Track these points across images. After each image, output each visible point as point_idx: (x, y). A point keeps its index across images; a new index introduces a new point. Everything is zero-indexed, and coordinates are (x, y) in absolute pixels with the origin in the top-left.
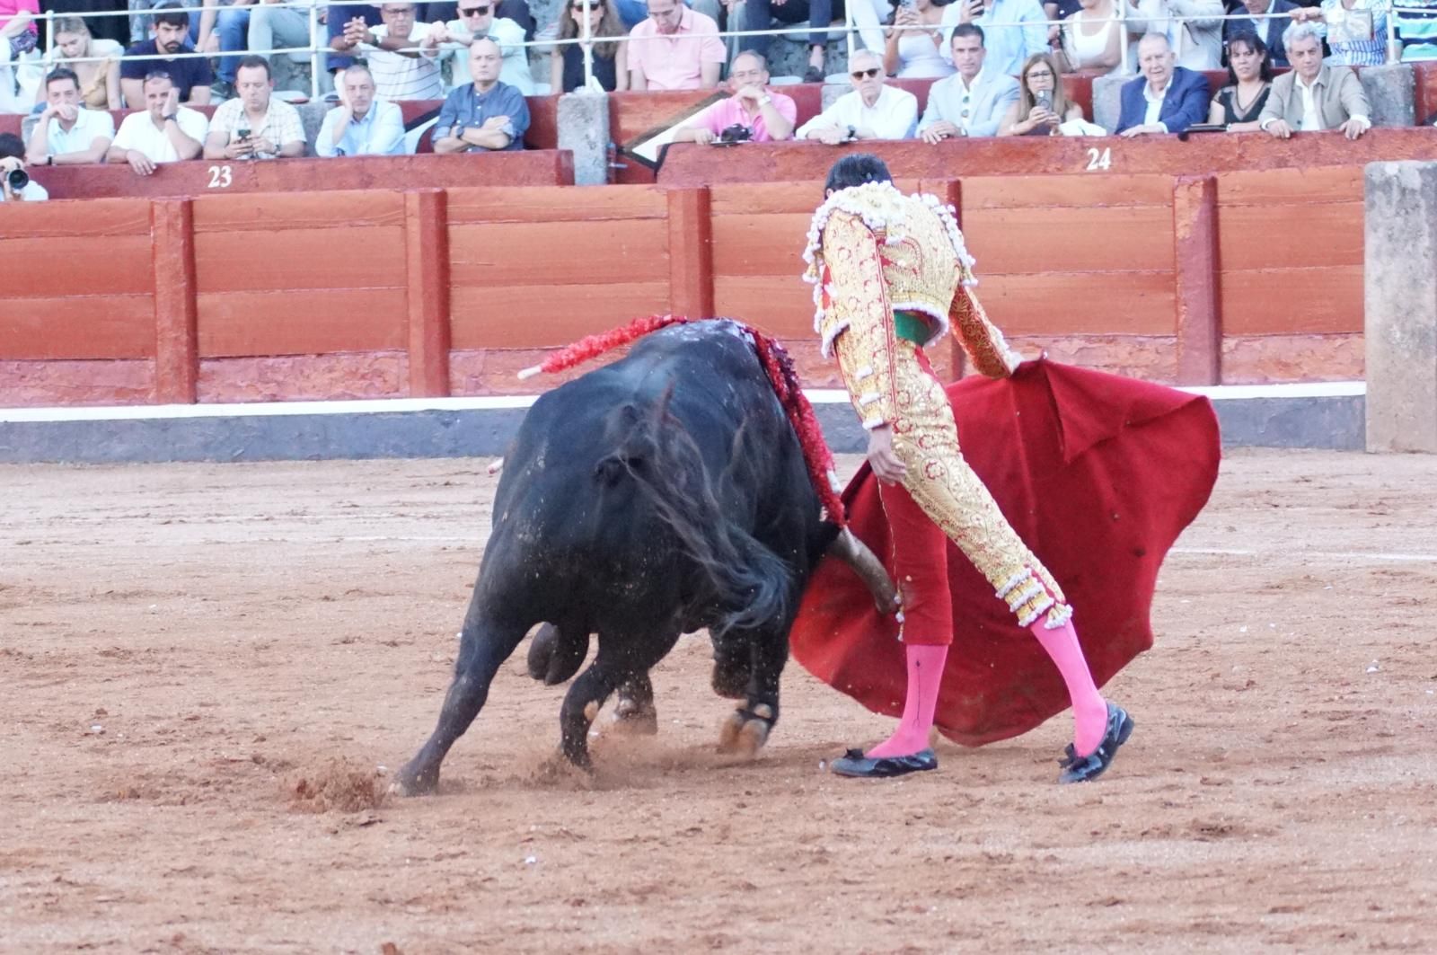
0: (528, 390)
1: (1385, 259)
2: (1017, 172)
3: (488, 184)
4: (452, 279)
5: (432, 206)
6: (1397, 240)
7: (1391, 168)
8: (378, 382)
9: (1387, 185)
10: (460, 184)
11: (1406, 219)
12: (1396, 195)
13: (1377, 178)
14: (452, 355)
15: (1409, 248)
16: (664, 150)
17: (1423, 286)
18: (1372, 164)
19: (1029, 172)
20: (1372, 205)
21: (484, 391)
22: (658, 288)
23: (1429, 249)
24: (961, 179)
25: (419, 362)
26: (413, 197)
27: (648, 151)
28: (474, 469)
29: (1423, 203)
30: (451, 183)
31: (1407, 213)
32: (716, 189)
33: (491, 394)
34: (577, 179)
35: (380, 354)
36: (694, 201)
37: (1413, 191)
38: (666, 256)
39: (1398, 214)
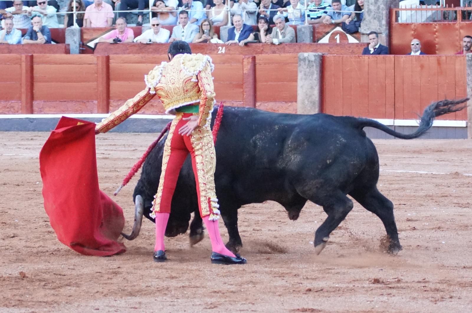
0: (55, 113)
1: (303, 81)
3: (45, 53)
4: (34, 80)
5: (29, 59)
6: (307, 75)
7: (306, 55)
8: (12, 110)
9: (304, 59)
10: (37, 53)
11: (310, 70)
12: (307, 62)
13: (301, 57)
14: (34, 102)
15: (311, 77)
16: (96, 45)
17: (314, 88)
18: (300, 53)
20: (300, 65)
21: (43, 113)
22: (94, 84)
23: (316, 78)
25: (24, 104)
26: (23, 56)
27: (91, 44)
28: (39, 135)
29: (315, 65)
30: (34, 52)
31: (310, 67)
32: (111, 56)
33: (45, 114)
34: (71, 52)
35: (13, 101)
36: (105, 59)
37: (312, 61)
38: (96, 75)
39: (307, 68)
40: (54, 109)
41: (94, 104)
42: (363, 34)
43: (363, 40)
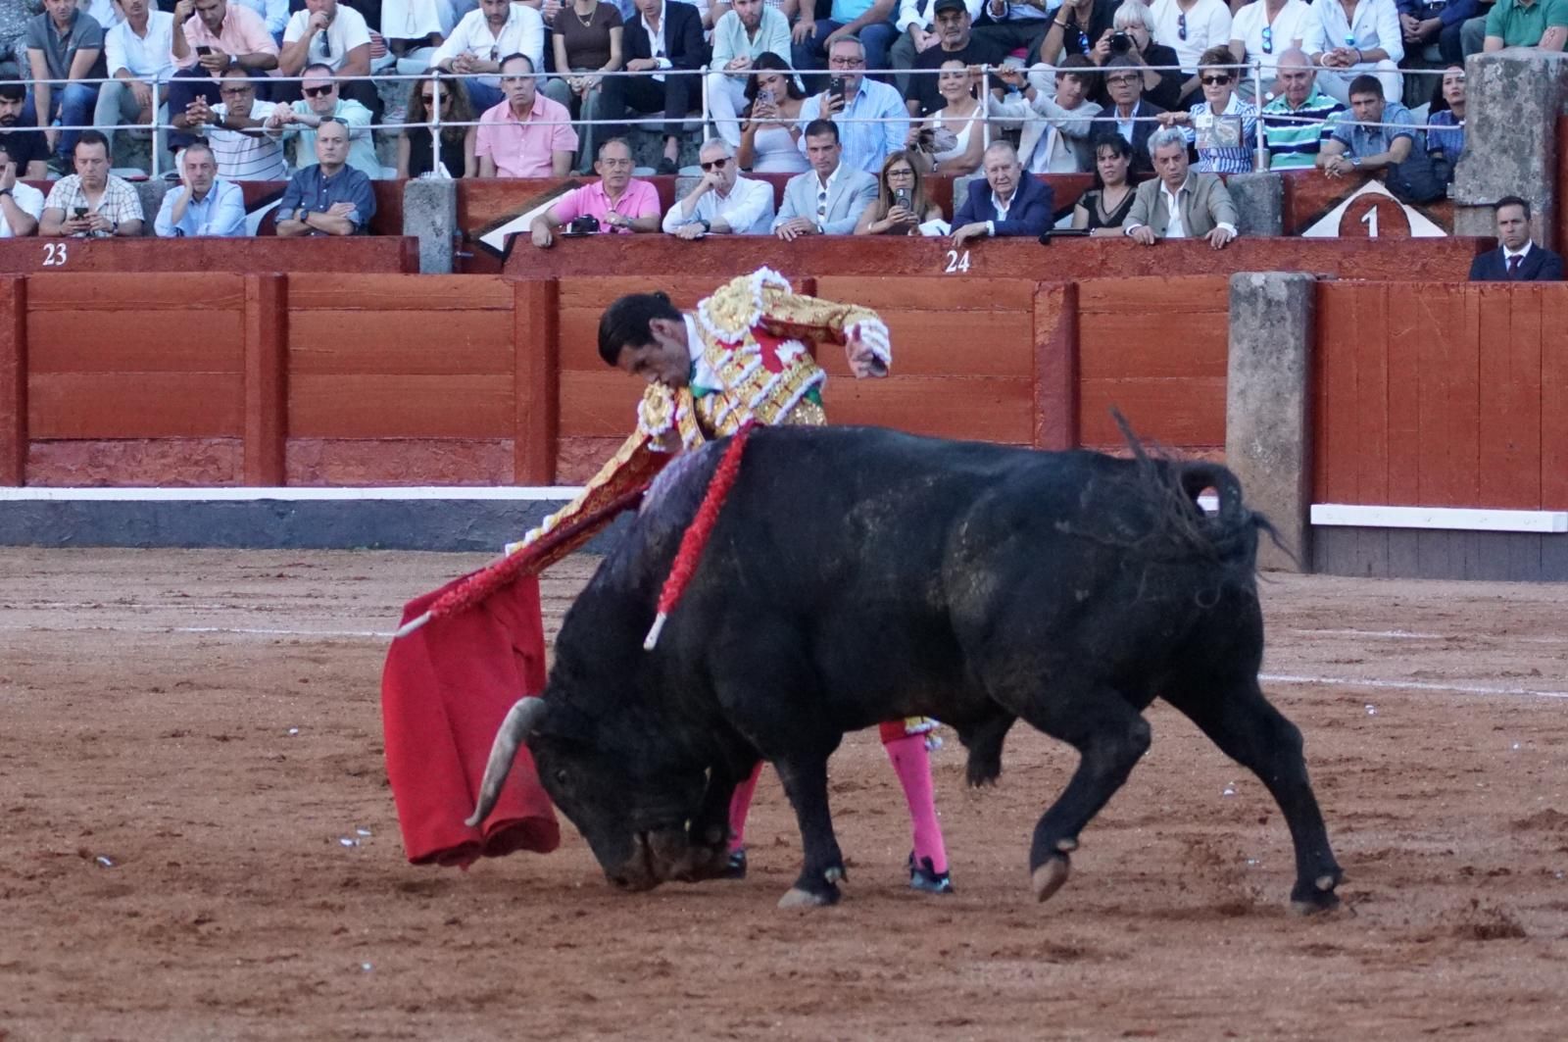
0: (365, 482)
1: (1248, 372)
2: (873, 273)
3: (330, 270)
4: (291, 366)
5: (272, 289)
6: (1262, 353)
7: (1257, 279)
8: (212, 469)
9: (1252, 295)
10: (301, 270)
11: (1271, 335)
12: (1261, 306)
13: (1242, 288)
14: (287, 445)
15: (1273, 360)
16: (512, 239)
17: (1286, 400)
18: (1238, 274)
19: (886, 273)
20: (1237, 316)
21: (322, 482)
22: (502, 382)
23: (1294, 362)
24: (816, 277)
25: (254, 451)
26: (253, 279)
27: (496, 239)
28: (307, 561)
29: (1288, 315)
30: (293, 267)
31: (1272, 325)
32: (565, 281)
33: (328, 485)
34: (422, 267)
35: (215, 441)
36: (542, 292)
37: (1279, 303)
38: (511, 348)
39: (1262, 326)
40: (362, 470)
41: (504, 450)
42: (1464, 207)
43: (1462, 229)
